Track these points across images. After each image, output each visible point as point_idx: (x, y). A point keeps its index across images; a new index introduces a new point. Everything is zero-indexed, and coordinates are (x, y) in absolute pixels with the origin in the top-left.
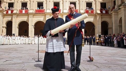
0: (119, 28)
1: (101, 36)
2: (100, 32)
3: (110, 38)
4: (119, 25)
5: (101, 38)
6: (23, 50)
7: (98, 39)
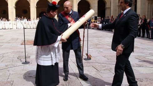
0: (118, 8)
1: (98, 18)
2: (96, 13)
3: (108, 21)
4: (118, 5)
5: (97, 20)
6: (3, 41)
7: (94, 22)
